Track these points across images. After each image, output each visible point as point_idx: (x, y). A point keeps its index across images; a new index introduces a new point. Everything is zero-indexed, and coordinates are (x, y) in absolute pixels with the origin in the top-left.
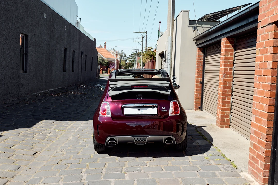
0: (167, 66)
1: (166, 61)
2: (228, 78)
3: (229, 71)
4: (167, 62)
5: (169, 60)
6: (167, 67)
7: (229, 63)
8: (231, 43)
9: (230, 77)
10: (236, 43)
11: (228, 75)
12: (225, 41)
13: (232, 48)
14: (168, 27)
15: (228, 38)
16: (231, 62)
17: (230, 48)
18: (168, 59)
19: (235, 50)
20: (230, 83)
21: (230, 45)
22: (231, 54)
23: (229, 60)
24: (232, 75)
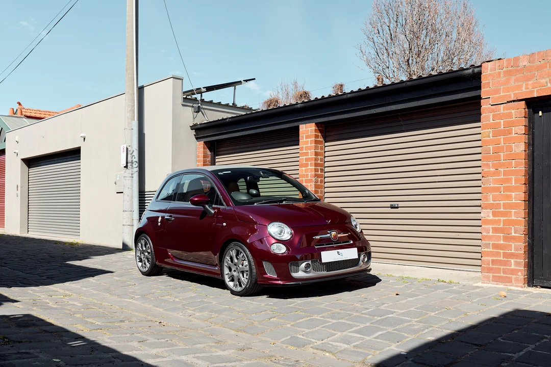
0: (132, 174)
1: (129, 164)
2: (319, 184)
3: (319, 173)
4: (131, 167)
5: (135, 163)
6: (131, 176)
7: (319, 162)
8: (321, 131)
9: (321, 182)
10: (326, 132)
11: (319, 179)
12: (314, 128)
13: (322, 140)
14: (130, 104)
15: (317, 124)
16: (321, 160)
17: (319, 139)
18: (132, 161)
19: (325, 142)
20: (322, 191)
21: (320, 134)
22: (321, 148)
23: (319, 157)
24: (323, 179)
